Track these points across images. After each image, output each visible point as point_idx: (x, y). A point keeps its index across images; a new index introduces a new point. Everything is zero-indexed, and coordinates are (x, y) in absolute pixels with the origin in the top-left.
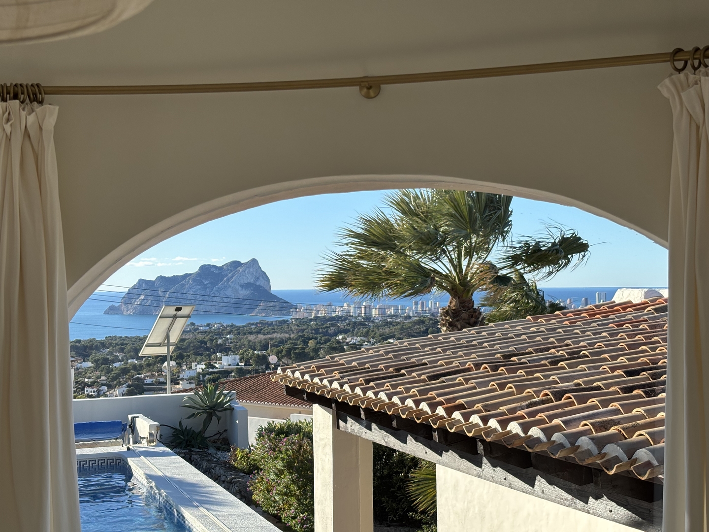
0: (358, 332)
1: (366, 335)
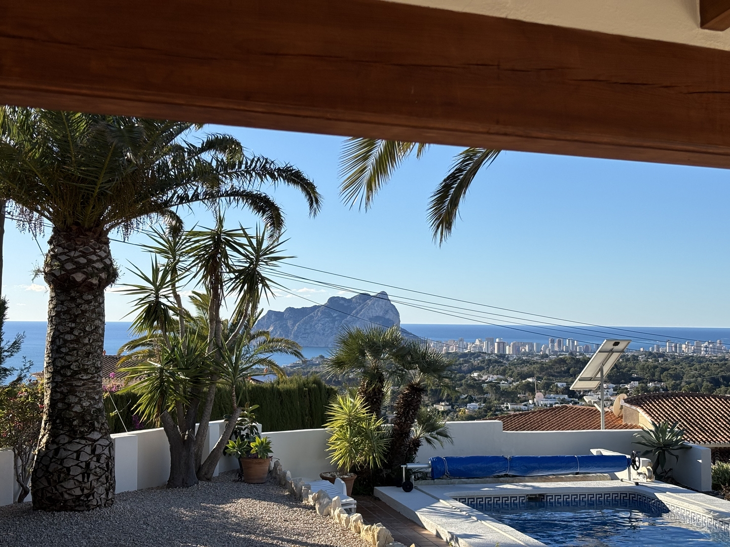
0: (493, 370)
1: (503, 373)
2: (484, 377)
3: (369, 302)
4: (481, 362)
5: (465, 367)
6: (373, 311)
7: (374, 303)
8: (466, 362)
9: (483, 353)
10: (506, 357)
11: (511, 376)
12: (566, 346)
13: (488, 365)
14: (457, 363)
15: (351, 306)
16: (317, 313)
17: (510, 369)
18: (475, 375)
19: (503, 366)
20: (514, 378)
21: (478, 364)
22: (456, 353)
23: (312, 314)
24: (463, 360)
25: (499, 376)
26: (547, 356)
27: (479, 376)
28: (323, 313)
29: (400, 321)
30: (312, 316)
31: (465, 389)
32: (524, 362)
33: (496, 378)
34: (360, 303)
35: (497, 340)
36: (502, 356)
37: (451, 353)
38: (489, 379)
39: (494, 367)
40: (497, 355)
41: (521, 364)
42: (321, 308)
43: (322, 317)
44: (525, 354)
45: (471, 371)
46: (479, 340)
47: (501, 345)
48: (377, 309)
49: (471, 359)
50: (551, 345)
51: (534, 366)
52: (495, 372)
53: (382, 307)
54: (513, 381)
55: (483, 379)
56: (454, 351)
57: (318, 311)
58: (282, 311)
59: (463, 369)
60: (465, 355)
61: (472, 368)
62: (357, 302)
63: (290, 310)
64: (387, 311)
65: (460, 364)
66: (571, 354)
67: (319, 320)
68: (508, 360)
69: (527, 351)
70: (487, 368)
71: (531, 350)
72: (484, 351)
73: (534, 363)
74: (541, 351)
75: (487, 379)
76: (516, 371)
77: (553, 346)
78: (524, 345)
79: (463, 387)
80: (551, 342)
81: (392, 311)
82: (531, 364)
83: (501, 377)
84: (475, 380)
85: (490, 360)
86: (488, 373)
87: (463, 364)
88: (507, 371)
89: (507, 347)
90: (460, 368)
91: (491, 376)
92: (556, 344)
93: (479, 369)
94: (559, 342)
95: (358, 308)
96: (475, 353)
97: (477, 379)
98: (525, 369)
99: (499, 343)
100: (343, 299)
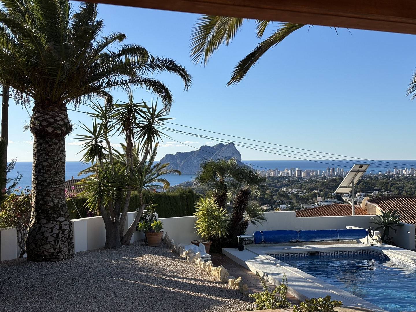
0: (295, 186)
1: (301, 187)
2: (290, 190)
3: (224, 148)
4: (288, 181)
5: (279, 184)
6: (226, 153)
7: (226, 149)
8: (279, 181)
9: (289, 176)
10: (302, 178)
11: (305, 189)
12: (336, 172)
13: (292, 183)
14: (274, 182)
15: (213, 151)
16: (194, 155)
17: (304, 185)
18: (285, 189)
19: (300, 183)
20: (307, 191)
21: (286, 183)
22: (273, 177)
23: (191, 156)
24: (277, 181)
25: (298, 189)
26: (325, 178)
27: (287, 189)
28: (197, 155)
29: (241, 159)
30: (191, 157)
31: (279, 197)
32: (312, 181)
33: (296, 191)
34: (218, 149)
35: (297, 169)
36: (300, 178)
37: (271, 177)
38: (292, 191)
39: (295, 184)
40: (297, 177)
41: (311, 182)
42: (196, 152)
43: (197, 157)
44: (313, 177)
45: (282, 187)
46: (286, 169)
47: (299, 172)
48: (228, 152)
49: (282, 180)
50: (328, 171)
51: (318, 183)
52: (296, 187)
53: (231, 151)
54: (306, 192)
55: (289, 191)
56: (272, 176)
57: (195, 154)
58: (174, 154)
59: (277, 185)
60: (278, 178)
61: (283, 185)
62: (217, 149)
63: (179, 153)
64: (234, 154)
65: (276, 183)
66: (339, 176)
67: (195, 159)
68: (303, 180)
69: (314, 175)
70: (291, 185)
71: (316, 175)
72: (289, 175)
73: (318, 182)
74: (322, 175)
75: (291, 191)
76: (308, 187)
77: (329, 172)
78: (312, 171)
79: (277, 196)
80: (328, 170)
81: (237, 153)
82: (316, 182)
83: (300, 190)
84: (285, 192)
85: (293, 180)
86: (292, 188)
87: (277, 183)
88: (302, 187)
89: (303, 173)
90: (276, 185)
91: (294, 189)
92: (331, 171)
93: (287, 185)
94: (333, 170)
95: (217, 152)
96: (284, 177)
97: (285, 191)
98: (313, 185)
99: (298, 171)
100: (209, 147)
